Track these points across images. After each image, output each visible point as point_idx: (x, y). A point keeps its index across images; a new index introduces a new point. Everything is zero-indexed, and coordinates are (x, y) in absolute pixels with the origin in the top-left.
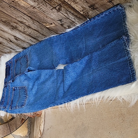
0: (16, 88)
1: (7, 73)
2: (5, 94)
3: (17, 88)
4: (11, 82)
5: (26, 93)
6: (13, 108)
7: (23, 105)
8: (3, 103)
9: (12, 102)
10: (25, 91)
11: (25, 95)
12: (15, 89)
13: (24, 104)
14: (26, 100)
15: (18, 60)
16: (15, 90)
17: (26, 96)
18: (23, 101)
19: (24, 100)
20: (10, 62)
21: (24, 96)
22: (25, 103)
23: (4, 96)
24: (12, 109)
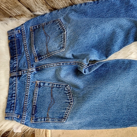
0: (44, 83)
1: (13, 50)
2: (15, 90)
3: (46, 85)
4: (33, 71)
5: (70, 97)
6: (39, 120)
7: (62, 118)
8: (13, 107)
9: (36, 109)
10: (68, 93)
11: (68, 100)
12: (42, 84)
13: (66, 117)
14: (69, 109)
15: (36, 28)
16: (40, 86)
17: (69, 103)
18: (63, 111)
19: (66, 109)
20: (18, 32)
21: (66, 102)
22: (67, 115)
23: (15, 93)
24: (37, 121)
